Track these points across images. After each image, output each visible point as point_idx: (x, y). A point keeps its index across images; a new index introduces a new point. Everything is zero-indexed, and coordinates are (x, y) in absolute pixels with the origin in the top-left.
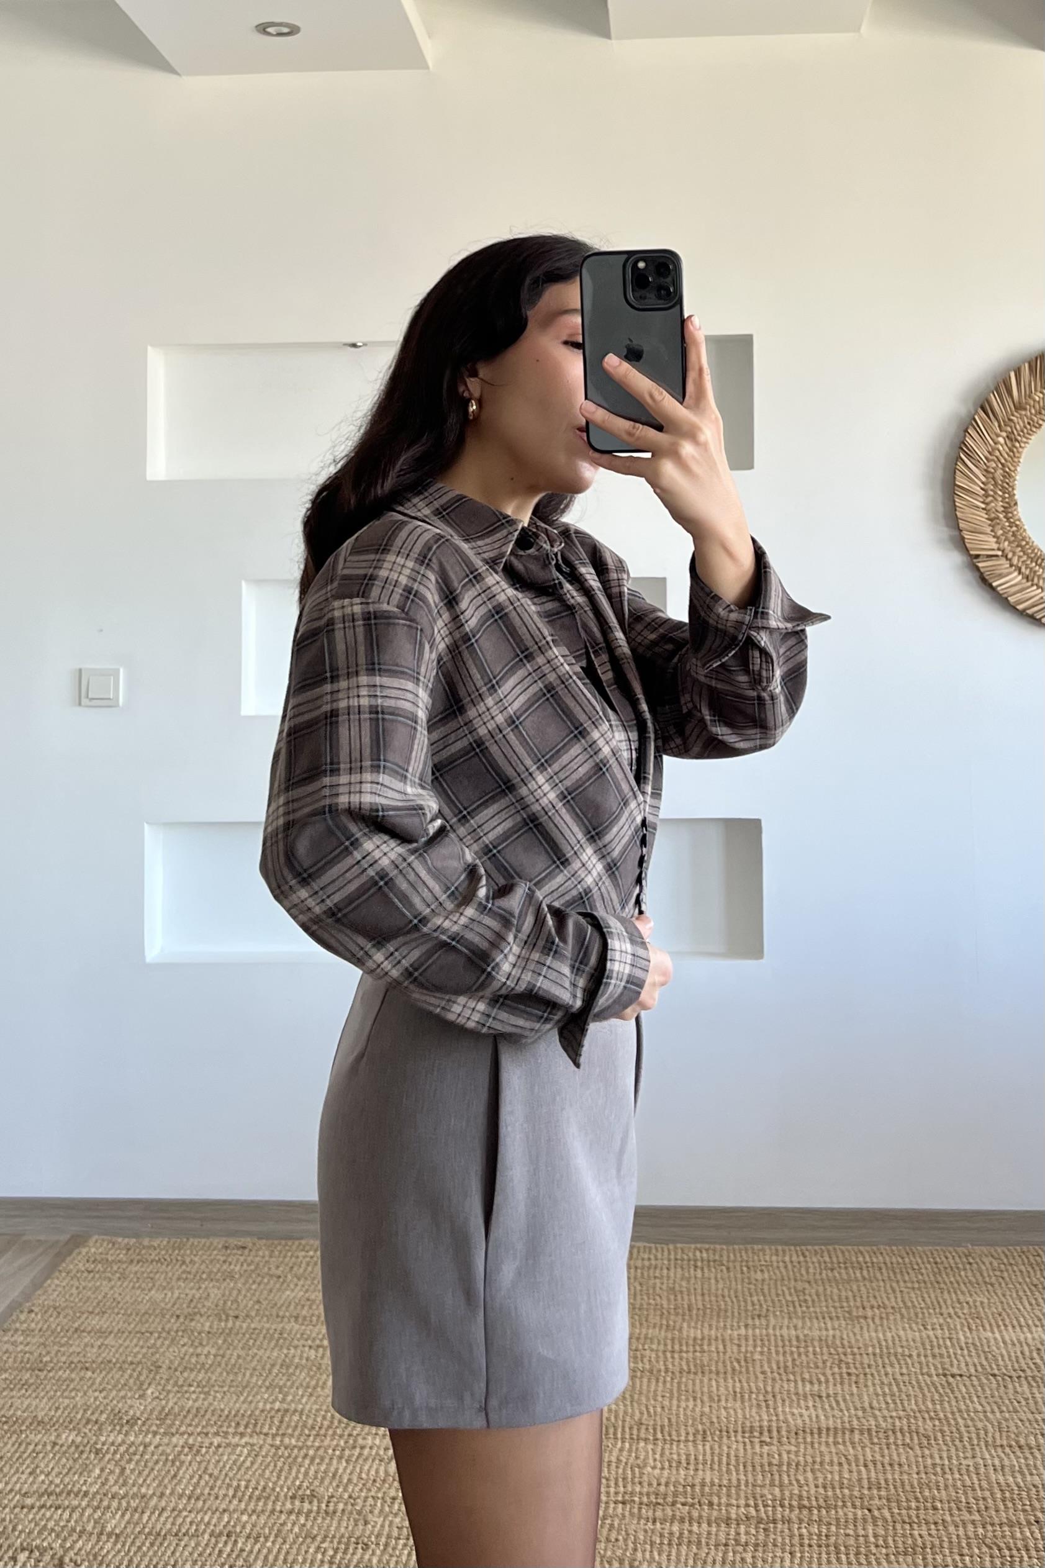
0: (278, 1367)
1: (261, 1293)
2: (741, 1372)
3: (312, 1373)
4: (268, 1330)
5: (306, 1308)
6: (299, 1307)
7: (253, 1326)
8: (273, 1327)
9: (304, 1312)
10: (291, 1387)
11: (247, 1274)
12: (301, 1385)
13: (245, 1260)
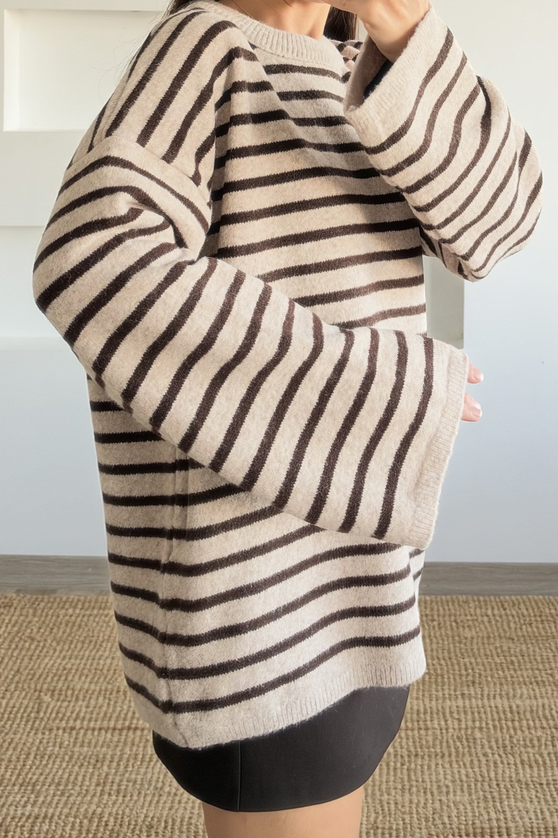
0: (32, 757)
1: (23, 659)
2: (464, 754)
3: (64, 765)
4: (27, 707)
5: (63, 678)
6: (56, 679)
7: (11, 704)
8: (31, 704)
9: (60, 684)
10: (43, 785)
11: (10, 637)
12: (53, 780)
13: (10, 620)
